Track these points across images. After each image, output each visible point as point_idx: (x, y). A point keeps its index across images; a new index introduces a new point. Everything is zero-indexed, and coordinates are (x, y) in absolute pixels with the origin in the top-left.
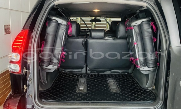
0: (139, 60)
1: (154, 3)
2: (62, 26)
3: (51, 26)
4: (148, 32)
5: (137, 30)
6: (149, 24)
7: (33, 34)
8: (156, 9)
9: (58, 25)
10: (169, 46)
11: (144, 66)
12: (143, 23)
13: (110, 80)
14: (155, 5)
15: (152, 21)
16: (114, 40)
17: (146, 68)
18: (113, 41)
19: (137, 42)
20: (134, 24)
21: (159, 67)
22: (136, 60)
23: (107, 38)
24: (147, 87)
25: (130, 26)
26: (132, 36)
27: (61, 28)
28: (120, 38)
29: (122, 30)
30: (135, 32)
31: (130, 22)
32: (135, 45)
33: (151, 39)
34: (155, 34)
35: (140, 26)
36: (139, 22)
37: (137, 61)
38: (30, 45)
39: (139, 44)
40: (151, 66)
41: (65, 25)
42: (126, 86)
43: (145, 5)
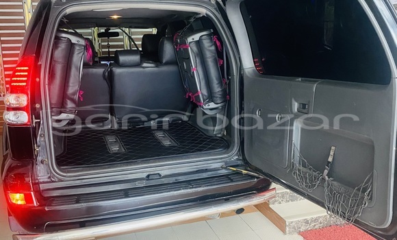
0: (202, 94)
1: (215, 9)
2: (77, 48)
3: (60, 49)
4: (210, 50)
5: (195, 49)
6: (211, 39)
7: (39, 63)
8: (219, 16)
9: (71, 46)
10: (241, 68)
11: (209, 102)
12: (203, 38)
13: (157, 134)
14: (217, 11)
15: (215, 35)
16: (157, 67)
17: (212, 105)
18: (156, 69)
19: (196, 67)
20: (190, 39)
21: (230, 101)
22: (196, 95)
23: (145, 65)
24: (216, 135)
25: (184, 43)
26: (189, 58)
27: (76, 50)
28: (167, 63)
29: (168, 50)
30: (192, 52)
31: (182, 37)
32: (193, 72)
33: (216, 62)
34: (220, 53)
35: (199, 43)
36: (196, 37)
37: (199, 95)
38: (38, 80)
39: (200, 69)
40: (219, 101)
41: (83, 46)
42: (184, 137)
43: (203, 11)
